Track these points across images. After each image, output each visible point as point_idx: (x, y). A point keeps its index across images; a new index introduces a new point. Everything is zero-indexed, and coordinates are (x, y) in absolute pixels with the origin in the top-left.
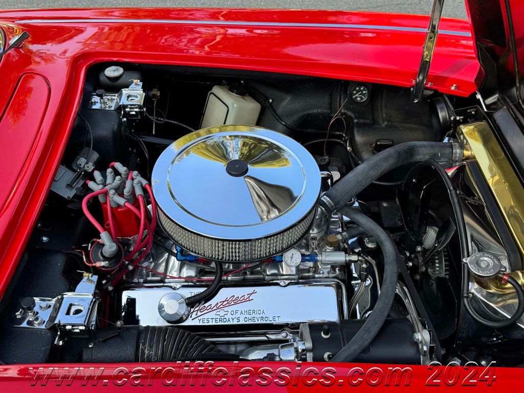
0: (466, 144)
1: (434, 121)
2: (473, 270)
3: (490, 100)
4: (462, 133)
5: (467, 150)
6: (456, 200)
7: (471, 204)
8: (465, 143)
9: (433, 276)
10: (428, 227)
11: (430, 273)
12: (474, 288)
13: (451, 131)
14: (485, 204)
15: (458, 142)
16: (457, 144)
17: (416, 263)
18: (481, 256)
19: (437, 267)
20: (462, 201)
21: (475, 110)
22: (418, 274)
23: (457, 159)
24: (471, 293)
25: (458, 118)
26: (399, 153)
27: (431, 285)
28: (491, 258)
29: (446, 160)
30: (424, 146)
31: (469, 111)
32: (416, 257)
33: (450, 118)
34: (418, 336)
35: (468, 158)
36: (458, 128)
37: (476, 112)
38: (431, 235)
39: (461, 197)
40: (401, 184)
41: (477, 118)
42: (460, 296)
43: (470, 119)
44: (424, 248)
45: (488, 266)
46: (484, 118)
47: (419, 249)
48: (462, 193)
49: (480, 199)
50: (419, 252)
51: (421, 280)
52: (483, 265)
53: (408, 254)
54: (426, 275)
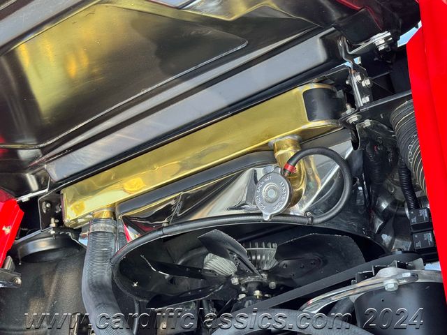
0: (93, 215)
1: (52, 257)
2: (279, 208)
3: (33, 184)
4: (76, 220)
5: (101, 214)
6: (178, 228)
7: (182, 210)
8: (91, 216)
9: (273, 263)
10: (205, 268)
11: (269, 268)
12: (299, 210)
13: (70, 234)
14: (182, 193)
15: (89, 225)
16: (91, 227)
17: (254, 286)
18: (261, 197)
19: (261, 257)
20: (178, 220)
21: (44, 203)
22: (269, 283)
23: (113, 227)
24: (305, 214)
25: (53, 225)
26: (100, 304)
27: (286, 266)
28: (264, 185)
29: (113, 241)
30: (91, 269)
31: (45, 211)
32: (246, 285)
33: (51, 236)
34: (390, 285)
35: (113, 214)
36: (67, 225)
37: (47, 202)
38: (217, 264)
39: (172, 222)
40: (139, 302)
41: (56, 201)
42: (311, 228)
43: (56, 210)
44: (236, 273)
45: (274, 189)
46: (58, 192)
47: (235, 281)
48: (166, 221)
49: (175, 198)
50: (239, 281)
51: (276, 279)
52: (273, 195)
53: (242, 296)
54: (272, 273)
